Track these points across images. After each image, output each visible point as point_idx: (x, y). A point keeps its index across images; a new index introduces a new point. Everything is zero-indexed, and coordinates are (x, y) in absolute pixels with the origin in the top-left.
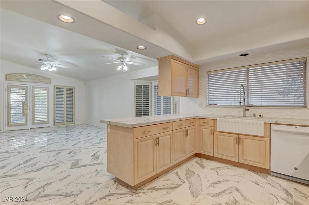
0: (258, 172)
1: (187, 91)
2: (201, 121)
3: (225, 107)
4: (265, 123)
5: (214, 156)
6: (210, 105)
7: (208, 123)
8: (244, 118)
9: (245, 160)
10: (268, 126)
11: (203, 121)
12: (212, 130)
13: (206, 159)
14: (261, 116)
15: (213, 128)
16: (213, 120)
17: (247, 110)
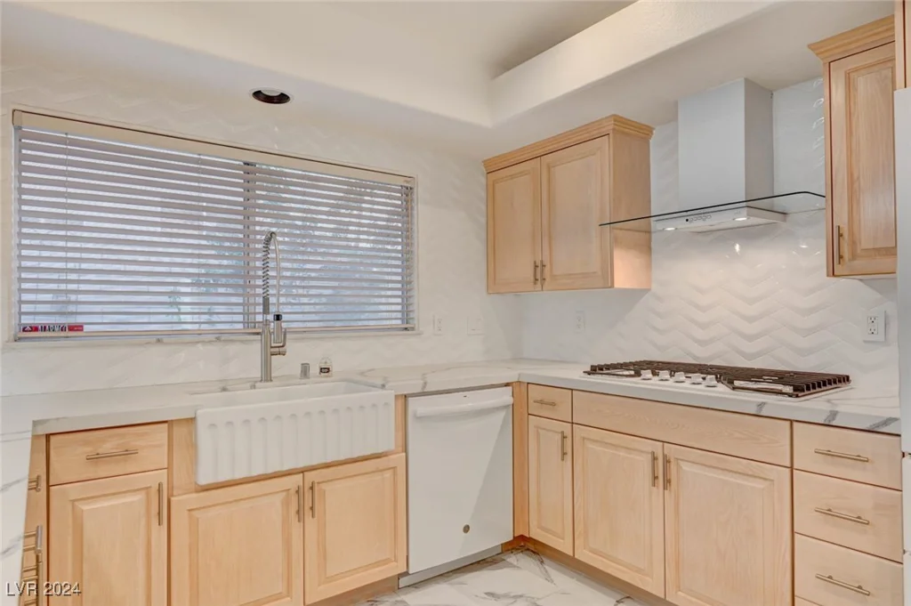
2: (70, 455)
3: (153, 339)
9: (329, 580)
12: (159, 491)
14: (328, 369)
15: (162, 476)
16: (166, 425)
17: (277, 350)
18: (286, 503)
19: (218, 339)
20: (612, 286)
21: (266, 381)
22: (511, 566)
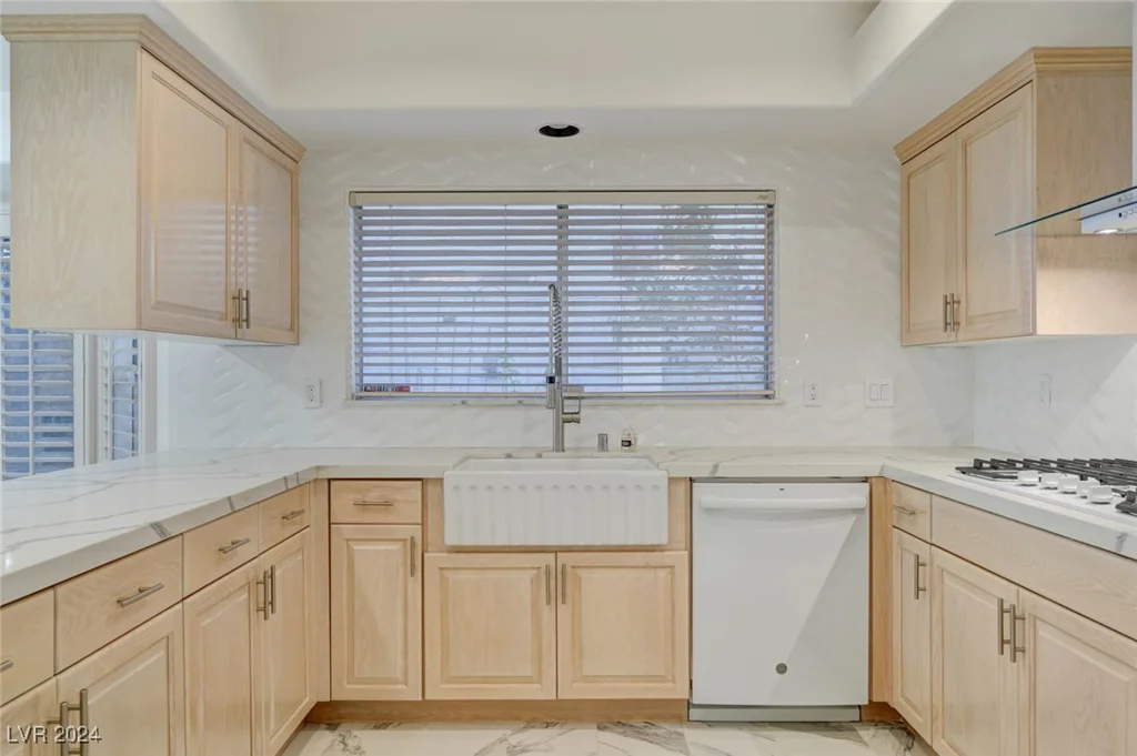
0: (639, 723)
1: (241, 299)
2: (344, 499)
3: (459, 401)
4: (671, 480)
5: (428, 697)
6: (367, 392)
7: (387, 504)
8: (559, 459)
9: (586, 679)
10: (682, 489)
11: (358, 497)
12: (413, 544)
13: (376, 727)
14: (630, 442)
15: (417, 531)
16: (419, 483)
17: (570, 416)
18: (535, 581)
19: (520, 402)
20: (1034, 333)
21: (557, 451)
22: (860, 740)
